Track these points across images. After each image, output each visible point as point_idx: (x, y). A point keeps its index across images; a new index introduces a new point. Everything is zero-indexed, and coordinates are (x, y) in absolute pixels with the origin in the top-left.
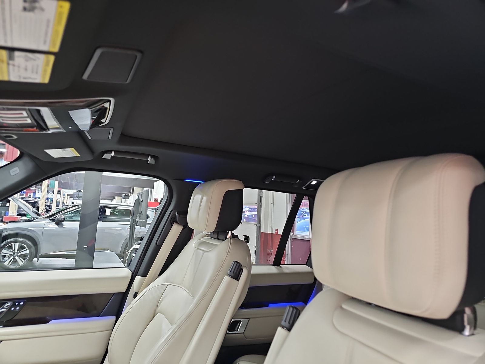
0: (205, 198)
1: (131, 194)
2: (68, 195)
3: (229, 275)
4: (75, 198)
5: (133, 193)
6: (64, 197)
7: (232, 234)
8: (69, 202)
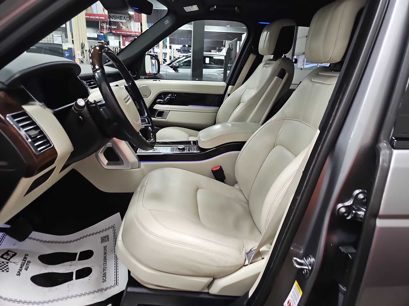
0: (268, 33)
1: (224, 47)
2: (177, 50)
3: (277, 76)
4: (182, 52)
5: (225, 47)
6: (174, 52)
7: (285, 56)
8: (177, 55)
